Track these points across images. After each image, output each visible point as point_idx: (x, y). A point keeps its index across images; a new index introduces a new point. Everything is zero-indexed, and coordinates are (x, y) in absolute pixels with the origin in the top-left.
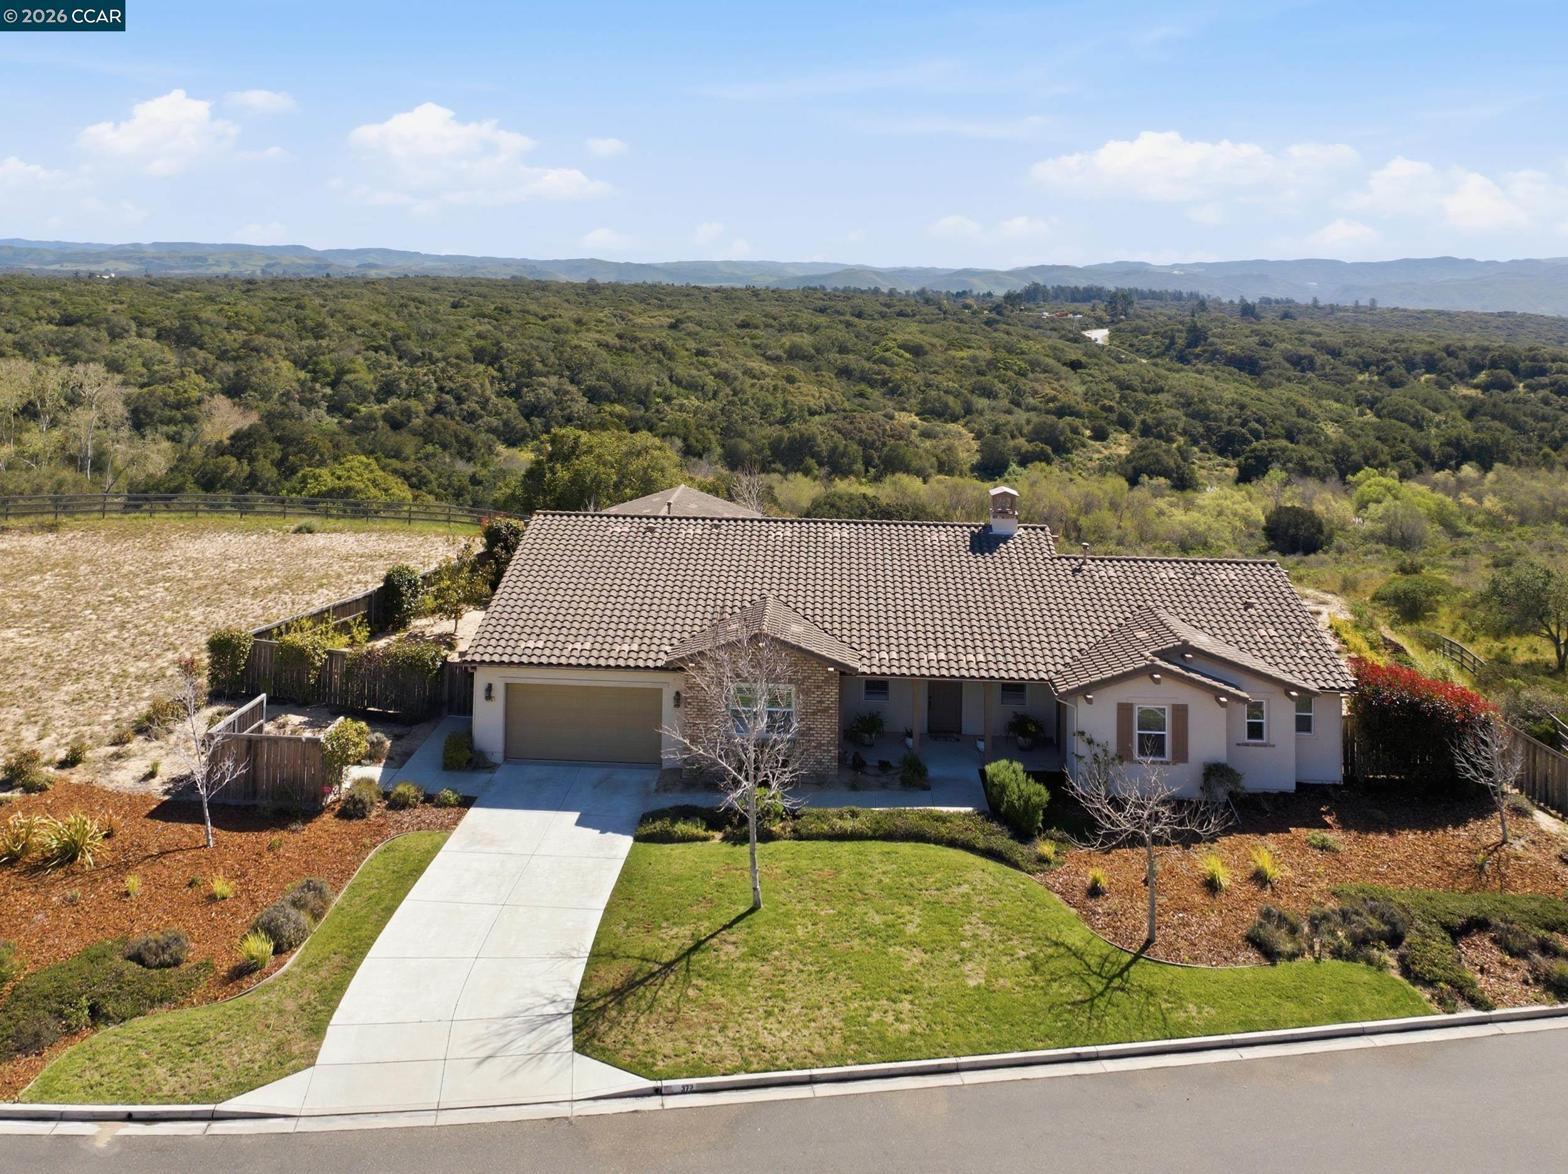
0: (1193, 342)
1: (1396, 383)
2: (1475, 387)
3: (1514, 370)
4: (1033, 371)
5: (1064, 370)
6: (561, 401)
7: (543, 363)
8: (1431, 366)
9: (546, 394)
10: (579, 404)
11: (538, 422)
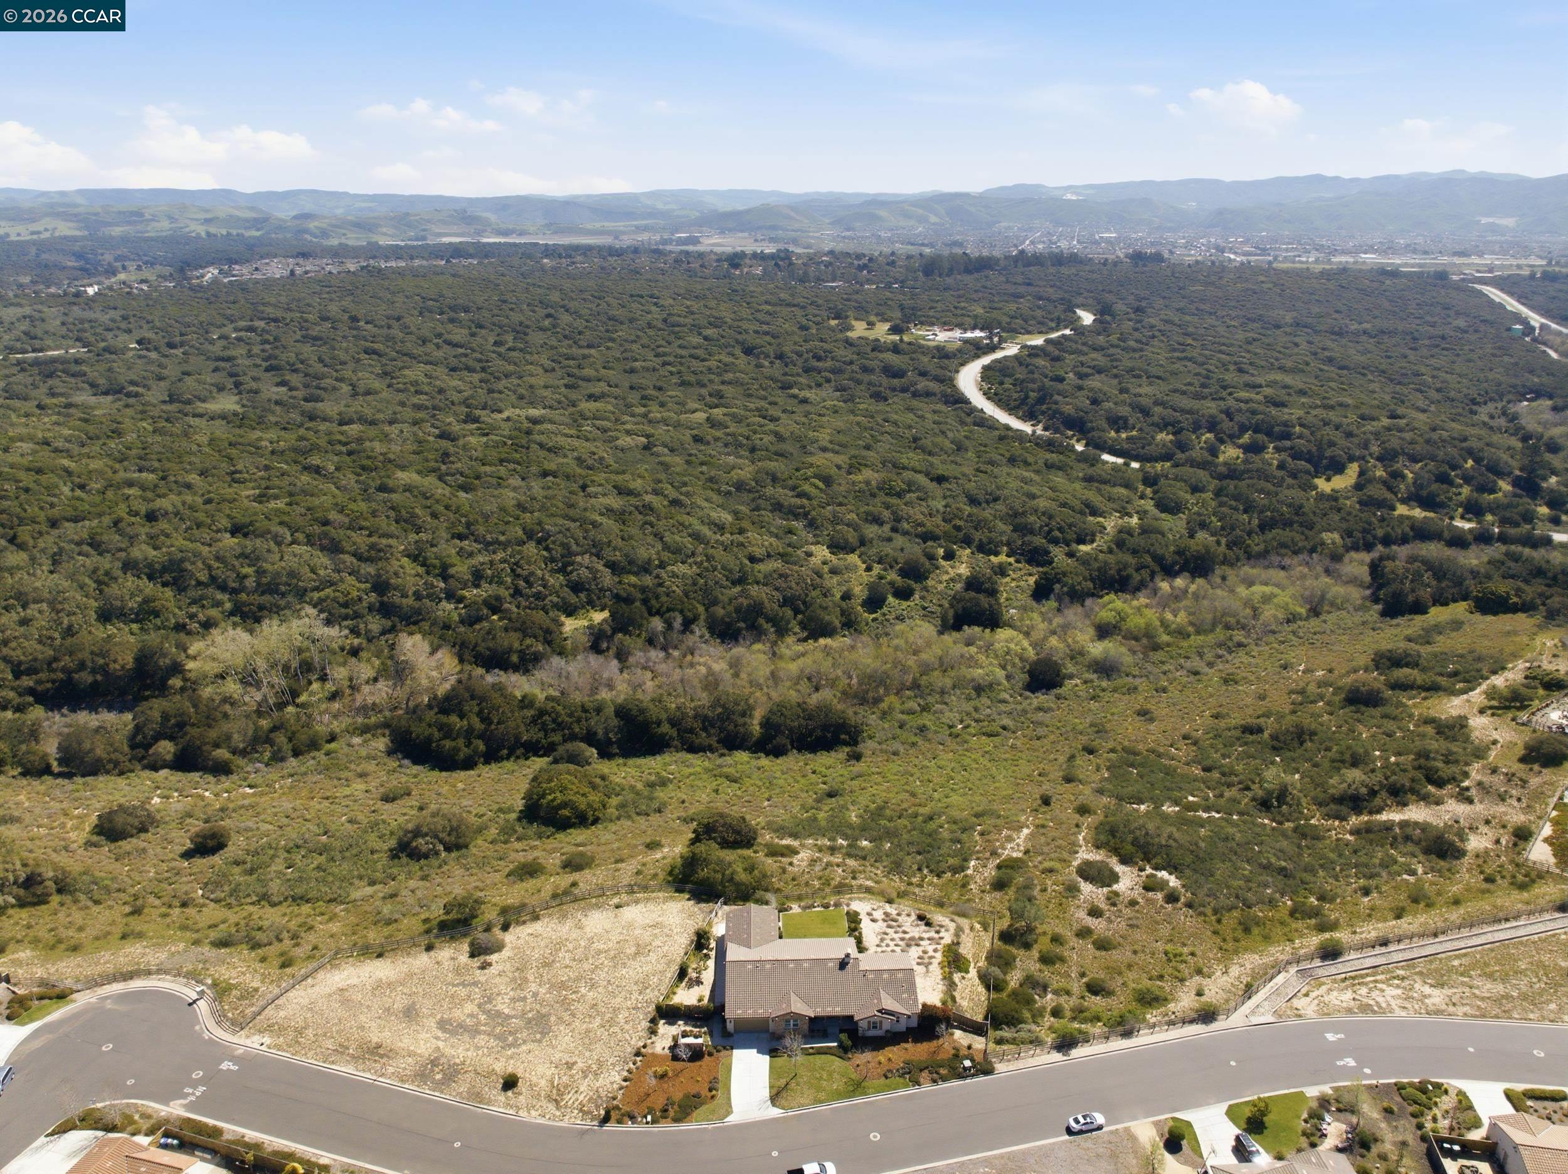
0: (1041, 400)
1: (1182, 446)
2: (1239, 447)
3: (1269, 434)
4: (909, 491)
5: (932, 486)
6: (595, 578)
7: (577, 544)
8: (1212, 426)
9: (584, 573)
10: (607, 579)
11: (583, 596)
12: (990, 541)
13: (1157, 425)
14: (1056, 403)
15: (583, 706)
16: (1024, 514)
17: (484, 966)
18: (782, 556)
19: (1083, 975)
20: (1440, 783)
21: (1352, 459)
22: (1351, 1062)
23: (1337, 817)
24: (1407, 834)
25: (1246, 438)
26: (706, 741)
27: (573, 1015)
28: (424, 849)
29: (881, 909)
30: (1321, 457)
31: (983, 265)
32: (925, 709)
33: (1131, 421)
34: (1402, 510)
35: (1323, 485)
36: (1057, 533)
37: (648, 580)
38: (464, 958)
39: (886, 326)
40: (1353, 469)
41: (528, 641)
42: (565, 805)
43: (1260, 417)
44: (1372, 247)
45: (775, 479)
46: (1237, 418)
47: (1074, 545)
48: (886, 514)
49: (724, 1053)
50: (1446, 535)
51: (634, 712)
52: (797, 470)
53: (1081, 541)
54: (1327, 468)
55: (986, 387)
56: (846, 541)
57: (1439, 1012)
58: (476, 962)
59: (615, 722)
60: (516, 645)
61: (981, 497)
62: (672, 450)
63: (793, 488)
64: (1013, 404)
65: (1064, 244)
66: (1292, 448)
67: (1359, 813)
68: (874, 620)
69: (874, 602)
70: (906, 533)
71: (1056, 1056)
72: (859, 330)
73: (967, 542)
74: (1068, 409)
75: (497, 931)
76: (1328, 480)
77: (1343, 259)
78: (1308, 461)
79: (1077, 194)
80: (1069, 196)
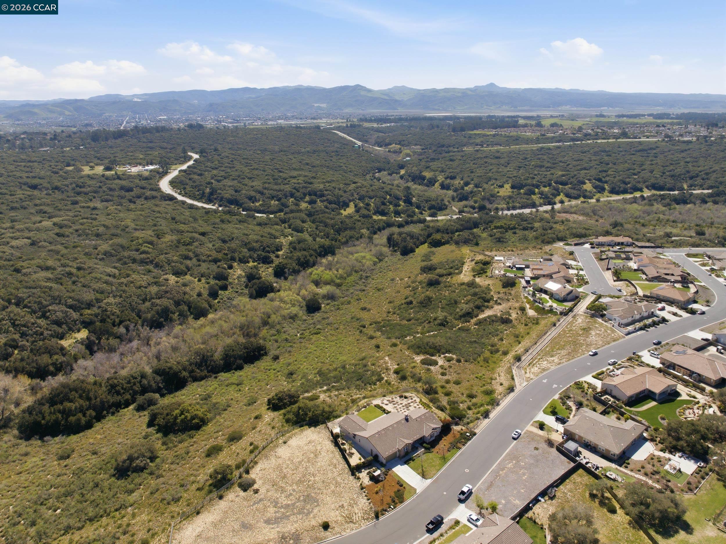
0: (212, 194)
1: (285, 206)
2: (306, 202)
3: (315, 195)
4: (193, 242)
5: (201, 237)
6: (67, 316)
7: (46, 300)
8: (292, 195)
9: (60, 314)
10: (75, 315)
11: (64, 326)
12: (244, 258)
13: (269, 198)
14: (220, 194)
15: (132, 376)
16: (249, 242)
17: (256, 491)
18: (155, 283)
19: (463, 394)
20: (488, 301)
21: (350, 201)
22: (555, 386)
23: (466, 322)
24: (492, 320)
25: (307, 198)
26: (203, 374)
27: (319, 489)
28: (142, 464)
29: (386, 400)
30: (339, 202)
31: (120, 135)
32: (278, 332)
33: (257, 197)
34: (375, 217)
35: (345, 213)
36: (267, 249)
37: (95, 310)
38: (242, 494)
39: (102, 168)
40: (352, 204)
41: (55, 357)
42: (193, 418)
43: (308, 189)
44: (279, 117)
45: (123, 247)
46: (301, 190)
47: (276, 253)
48: (191, 254)
49: (390, 472)
50: (396, 224)
51: (167, 370)
52: (132, 241)
53: (278, 250)
54: (343, 206)
55: (179, 191)
56: (182, 270)
57: (559, 364)
58: (250, 492)
59: (159, 378)
60: (50, 361)
61: (227, 239)
62: (50, 243)
63: (137, 250)
64: (198, 197)
65: (144, 122)
66: (327, 200)
67: (472, 318)
68: (219, 302)
69: (214, 294)
70: (204, 261)
71: (487, 420)
72: (86, 170)
73: (233, 259)
74: (227, 196)
75: (245, 475)
76: (345, 210)
77: (272, 123)
78: (335, 204)
79: (140, 99)
80: (136, 100)
